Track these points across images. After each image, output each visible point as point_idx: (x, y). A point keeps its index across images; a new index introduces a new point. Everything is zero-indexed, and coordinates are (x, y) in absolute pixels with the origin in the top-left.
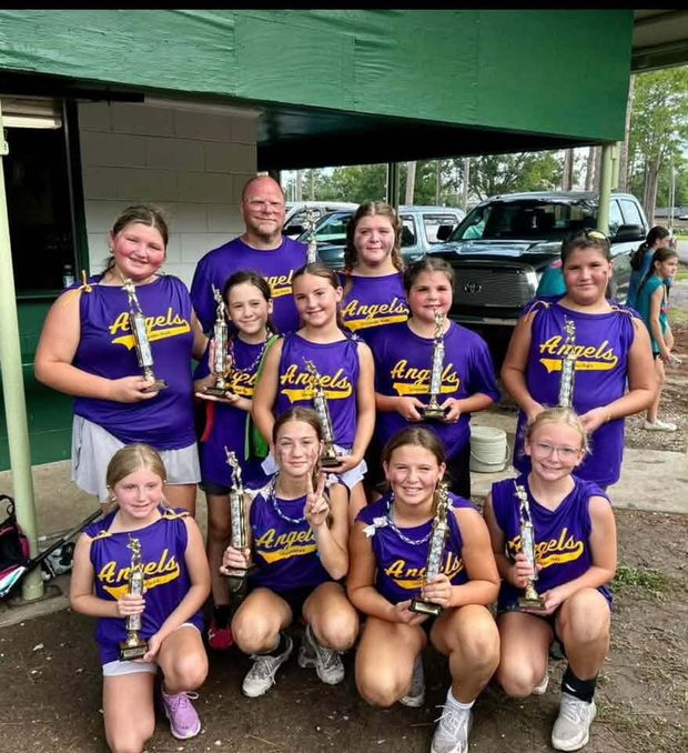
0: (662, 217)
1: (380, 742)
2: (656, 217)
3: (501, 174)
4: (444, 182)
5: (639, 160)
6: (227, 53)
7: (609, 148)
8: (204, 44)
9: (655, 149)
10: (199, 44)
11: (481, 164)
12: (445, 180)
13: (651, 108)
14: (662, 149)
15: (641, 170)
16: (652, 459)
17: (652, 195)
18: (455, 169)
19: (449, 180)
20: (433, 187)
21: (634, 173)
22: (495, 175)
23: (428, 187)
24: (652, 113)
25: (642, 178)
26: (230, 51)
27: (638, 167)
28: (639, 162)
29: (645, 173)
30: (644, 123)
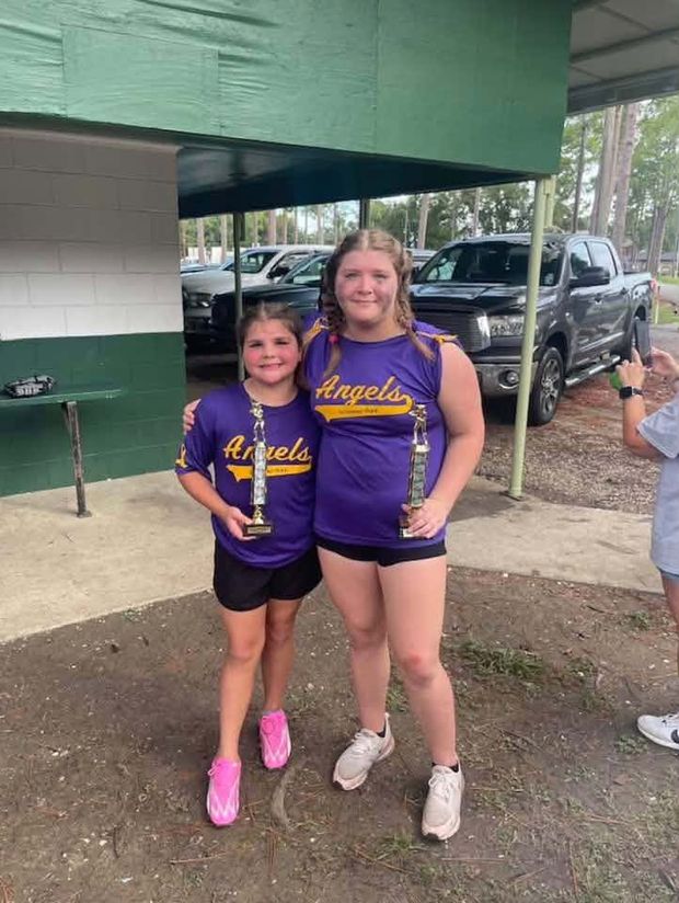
0: (669, 261)
1: (125, 881)
2: (662, 261)
3: (513, 220)
4: (460, 229)
5: (649, 205)
6: (54, 68)
7: (542, 183)
8: (24, 57)
9: (665, 195)
10: (17, 59)
11: (495, 210)
12: (461, 226)
13: (662, 155)
14: (670, 195)
15: (650, 215)
16: (577, 517)
17: (659, 238)
18: (470, 215)
19: (464, 226)
20: (449, 233)
21: (643, 218)
22: (508, 220)
23: (445, 233)
24: (662, 158)
25: (650, 222)
26: (58, 65)
27: (647, 212)
28: (648, 208)
29: (653, 218)
30: (655, 170)
